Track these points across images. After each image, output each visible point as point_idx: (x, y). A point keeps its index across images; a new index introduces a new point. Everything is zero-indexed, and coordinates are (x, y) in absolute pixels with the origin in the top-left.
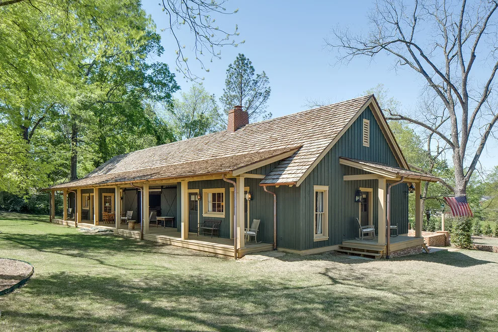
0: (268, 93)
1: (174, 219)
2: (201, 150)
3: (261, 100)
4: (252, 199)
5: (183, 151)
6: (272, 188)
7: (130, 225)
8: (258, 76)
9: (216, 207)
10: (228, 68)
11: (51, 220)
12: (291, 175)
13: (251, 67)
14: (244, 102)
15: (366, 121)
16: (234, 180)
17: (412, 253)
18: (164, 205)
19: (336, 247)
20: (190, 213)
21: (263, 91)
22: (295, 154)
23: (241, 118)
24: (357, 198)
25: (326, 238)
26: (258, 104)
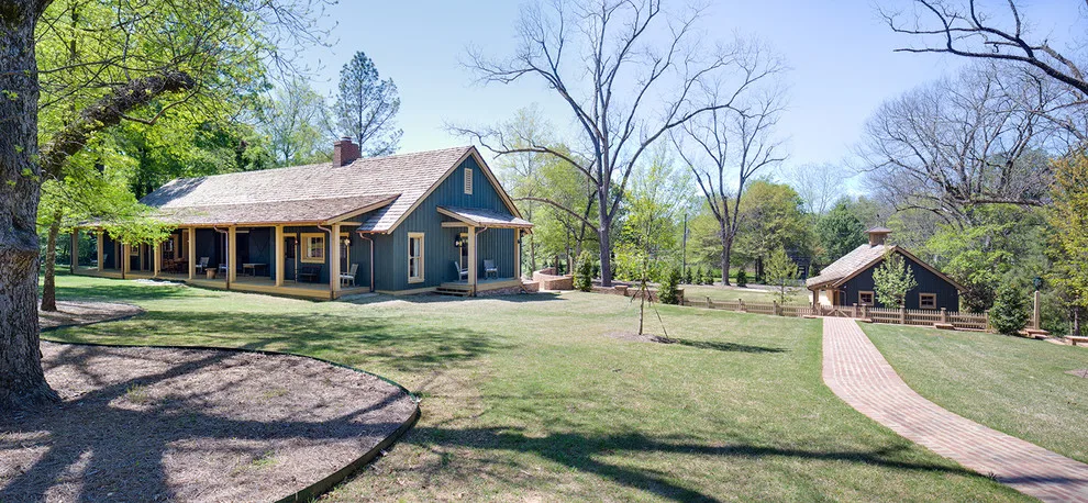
0: (397, 104)
1: (268, 266)
2: (301, 186)
3: (388, 112)
4: (351, 245)
5: (277, 186)
6: (368, 235)
7: (210, 273)
8: (384, 83)
9: (316, 253)
10: (342, 69)
11: (72, 270)
12: (385, 224)
13: (374, 70)
14: (364, 114)
15: (468, 171)
16: (330, 227)
17: (507, 292)
18: (253, 251)
19: (433, 289)
20: (286, 260)
21: (390, 102)
22: (393, 202)
23: (348, 153)
24: (457, 243)
25: (422, 280)
26: (384, 117)
